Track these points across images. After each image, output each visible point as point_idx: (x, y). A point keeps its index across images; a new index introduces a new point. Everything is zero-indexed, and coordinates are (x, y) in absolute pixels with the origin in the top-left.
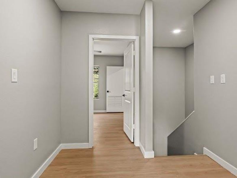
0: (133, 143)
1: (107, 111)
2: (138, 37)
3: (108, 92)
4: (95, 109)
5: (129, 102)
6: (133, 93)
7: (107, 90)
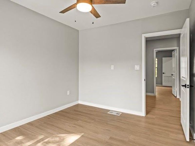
0: (176, 97)
1: (163, 85)
2: (178, 47)
3: (163, 73)
4: (156, 84)
5: (174, 78)
6: (176, 73)
7: (163, 72)
